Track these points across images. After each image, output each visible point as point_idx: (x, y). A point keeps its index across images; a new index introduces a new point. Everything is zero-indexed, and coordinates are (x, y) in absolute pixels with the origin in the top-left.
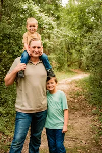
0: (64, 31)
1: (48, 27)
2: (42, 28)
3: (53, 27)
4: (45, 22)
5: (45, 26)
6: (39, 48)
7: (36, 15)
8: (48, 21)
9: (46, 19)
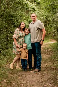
0: (42, 13)
1: (32, 10)
2: (28, 10)
3: (35, 10)
4: (30, 6)
5: (30, 9)
6: (34, 17)
7: (24, 2)
8: (32, 6)
9: (30, 5)
